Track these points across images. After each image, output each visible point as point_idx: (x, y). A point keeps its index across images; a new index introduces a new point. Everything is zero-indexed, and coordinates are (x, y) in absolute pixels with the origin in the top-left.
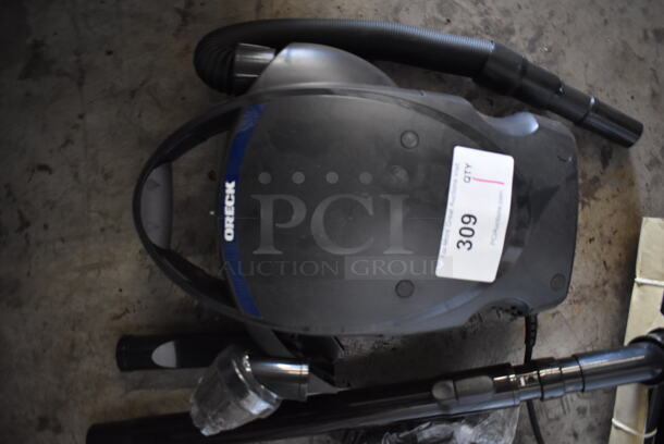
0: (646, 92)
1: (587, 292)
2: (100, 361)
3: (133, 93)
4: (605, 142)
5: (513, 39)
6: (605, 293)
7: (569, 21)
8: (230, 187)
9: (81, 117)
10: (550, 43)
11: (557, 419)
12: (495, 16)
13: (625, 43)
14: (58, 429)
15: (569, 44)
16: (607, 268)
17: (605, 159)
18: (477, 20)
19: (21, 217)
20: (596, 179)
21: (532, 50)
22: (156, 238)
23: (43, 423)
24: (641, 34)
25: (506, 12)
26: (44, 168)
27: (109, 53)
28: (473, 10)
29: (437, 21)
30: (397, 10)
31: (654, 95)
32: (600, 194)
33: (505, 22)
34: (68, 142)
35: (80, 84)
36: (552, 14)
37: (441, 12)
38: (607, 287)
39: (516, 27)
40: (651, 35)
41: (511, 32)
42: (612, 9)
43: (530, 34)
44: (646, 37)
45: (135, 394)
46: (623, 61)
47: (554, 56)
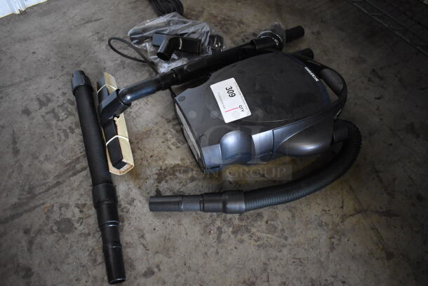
0: (148, 236)
1: (145, 136)
5: (231, 229)
6: (136, 139)
7: (206, 254)
8: (317, 80)
9: (381, 119)
10: (211, 236)
12: (246, 236)
13: (170, 257)
15: (201, 241)
18: (254, 230)
19: (373, 82)
21: (219, 228)
23: (319, 33)
24: (161, 267)
25: (242, 241)
26: (379, 98)
27: (391, 145)
28: (258, 234)
29: (273, 220)
30: (293, 216)
31: (143, 236)
33: (239, 236)
34: (378, 109)
35: (391, 129)
36: (217, 253)
37: (273, 225)
38: (136, 141)
39: (232, 236)
40: (156, 270)
41: (234, 232)
42: (184, 273)
43: (223, 236)
44: (158, 267)
46: (167, 247)
47: (206, 230)
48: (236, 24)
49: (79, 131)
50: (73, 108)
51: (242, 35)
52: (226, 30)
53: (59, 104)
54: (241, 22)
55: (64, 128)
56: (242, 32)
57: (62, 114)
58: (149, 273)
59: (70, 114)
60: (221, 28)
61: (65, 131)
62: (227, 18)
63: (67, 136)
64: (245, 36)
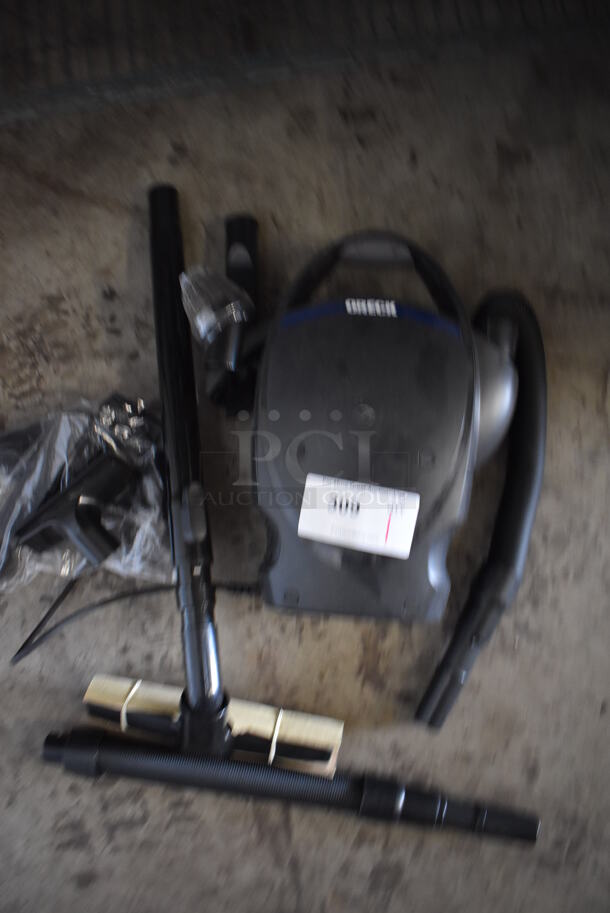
0: (471, 747)
1: (269, 670)
2: (235, 200)
3: (480, 240)
4: (420, 696)
5: (527, 608)
6: (266, 688)
11: (144, 631)
12: (550, 592)
14: (173, 162)
15: (523, 666)
17: (405, 698)
18: (547, 571)
20: (383, 686)
21: (517, 627)
22: (351, 251)
23: (180, 149)
25: (555, 603)
28: (558, 567)
29: (546, 529)
31: (468, 758)
32: (368, 692)
33: (546, 601)
37: (556, 534)
38: (273, 691)
41: (535, 605)
43: (533, 625)
45: (203, 232)
46: (504, 726)
47: (510, 650)
48: (51, 316)
49: (188, 794)
50: (122, 786)
51: (95, 323)
52: (61, 352)
53: (98, 809)
54: (54, 302)
55: (168, 817)
56: (87, 317)
57: (130, 810)
58: (532, 772)
59: (136, 796)
60: (47, 359)
61: (175, 820)
62: (21, 326)
63: (192, 819)
64: (100, 319)
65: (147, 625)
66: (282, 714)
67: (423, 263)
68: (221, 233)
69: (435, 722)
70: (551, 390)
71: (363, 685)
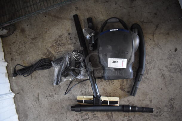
0: (140, 99)
1: (105, 91)
2: (87, 15)
3: (129, 16)
4: (131, 92)
5: (146, 75)
6: (105, 94)
7: (151, 84)
8: (117, 30)
9: (125, 8)
10: (147, 81)
11: (84, 88)
12: (150, 71)
13: (148, 94)
14: (76, 10)
15: (147, 84)
16: (110, 94)
17: (128, 92)
18: (149, 68)
19: (108, 1)
20: (124, 91)
21: (145, 78)
22: (109, 21)
24: (150, 97)
25: (151, 73)
26: (116, 3)
27: (135, 11)
28: (150, 67)
29: (147, 62)
30: (148, 55)
31: (140, 100)
32: (122, 92)
33: (149, 73)
34: (121, 7)
35: (130, 7)
36: (152, 81)
37: (149, 62)
38: (107, 94)
39: (148, 75)
40: (151, 99)
41: (147, 74)
42: (154, 92)
43: (148, 77)
44: (150, 98)
45: (83, 21)
46: (145, 94)
47: (144, 82)
48: (60, 39)
49: (95, 113)
50: (84, 113)
51: (68, 39)
52: (63, 44)
53: (81, 117)
54: (60, 36)
55: (92, 117)
56: (66, 38)
57: (86, 117)
58: (151, 101)
59: (87, 114)
60: (61, 46)
61: (94, 117)
62: (55, 41)
63: (97, 117)
64: (68, 38)
65: (84, 87)
66: (109, 97)
67: (121, 21)
68: (86, 21)
69: (134, 95)
70: (145, 39)
71: (121, 91)
